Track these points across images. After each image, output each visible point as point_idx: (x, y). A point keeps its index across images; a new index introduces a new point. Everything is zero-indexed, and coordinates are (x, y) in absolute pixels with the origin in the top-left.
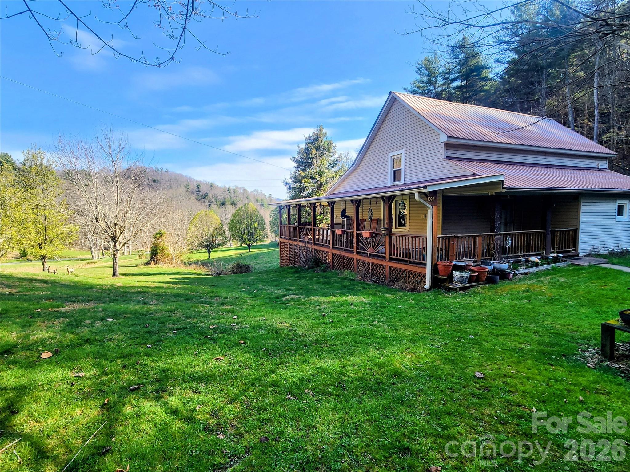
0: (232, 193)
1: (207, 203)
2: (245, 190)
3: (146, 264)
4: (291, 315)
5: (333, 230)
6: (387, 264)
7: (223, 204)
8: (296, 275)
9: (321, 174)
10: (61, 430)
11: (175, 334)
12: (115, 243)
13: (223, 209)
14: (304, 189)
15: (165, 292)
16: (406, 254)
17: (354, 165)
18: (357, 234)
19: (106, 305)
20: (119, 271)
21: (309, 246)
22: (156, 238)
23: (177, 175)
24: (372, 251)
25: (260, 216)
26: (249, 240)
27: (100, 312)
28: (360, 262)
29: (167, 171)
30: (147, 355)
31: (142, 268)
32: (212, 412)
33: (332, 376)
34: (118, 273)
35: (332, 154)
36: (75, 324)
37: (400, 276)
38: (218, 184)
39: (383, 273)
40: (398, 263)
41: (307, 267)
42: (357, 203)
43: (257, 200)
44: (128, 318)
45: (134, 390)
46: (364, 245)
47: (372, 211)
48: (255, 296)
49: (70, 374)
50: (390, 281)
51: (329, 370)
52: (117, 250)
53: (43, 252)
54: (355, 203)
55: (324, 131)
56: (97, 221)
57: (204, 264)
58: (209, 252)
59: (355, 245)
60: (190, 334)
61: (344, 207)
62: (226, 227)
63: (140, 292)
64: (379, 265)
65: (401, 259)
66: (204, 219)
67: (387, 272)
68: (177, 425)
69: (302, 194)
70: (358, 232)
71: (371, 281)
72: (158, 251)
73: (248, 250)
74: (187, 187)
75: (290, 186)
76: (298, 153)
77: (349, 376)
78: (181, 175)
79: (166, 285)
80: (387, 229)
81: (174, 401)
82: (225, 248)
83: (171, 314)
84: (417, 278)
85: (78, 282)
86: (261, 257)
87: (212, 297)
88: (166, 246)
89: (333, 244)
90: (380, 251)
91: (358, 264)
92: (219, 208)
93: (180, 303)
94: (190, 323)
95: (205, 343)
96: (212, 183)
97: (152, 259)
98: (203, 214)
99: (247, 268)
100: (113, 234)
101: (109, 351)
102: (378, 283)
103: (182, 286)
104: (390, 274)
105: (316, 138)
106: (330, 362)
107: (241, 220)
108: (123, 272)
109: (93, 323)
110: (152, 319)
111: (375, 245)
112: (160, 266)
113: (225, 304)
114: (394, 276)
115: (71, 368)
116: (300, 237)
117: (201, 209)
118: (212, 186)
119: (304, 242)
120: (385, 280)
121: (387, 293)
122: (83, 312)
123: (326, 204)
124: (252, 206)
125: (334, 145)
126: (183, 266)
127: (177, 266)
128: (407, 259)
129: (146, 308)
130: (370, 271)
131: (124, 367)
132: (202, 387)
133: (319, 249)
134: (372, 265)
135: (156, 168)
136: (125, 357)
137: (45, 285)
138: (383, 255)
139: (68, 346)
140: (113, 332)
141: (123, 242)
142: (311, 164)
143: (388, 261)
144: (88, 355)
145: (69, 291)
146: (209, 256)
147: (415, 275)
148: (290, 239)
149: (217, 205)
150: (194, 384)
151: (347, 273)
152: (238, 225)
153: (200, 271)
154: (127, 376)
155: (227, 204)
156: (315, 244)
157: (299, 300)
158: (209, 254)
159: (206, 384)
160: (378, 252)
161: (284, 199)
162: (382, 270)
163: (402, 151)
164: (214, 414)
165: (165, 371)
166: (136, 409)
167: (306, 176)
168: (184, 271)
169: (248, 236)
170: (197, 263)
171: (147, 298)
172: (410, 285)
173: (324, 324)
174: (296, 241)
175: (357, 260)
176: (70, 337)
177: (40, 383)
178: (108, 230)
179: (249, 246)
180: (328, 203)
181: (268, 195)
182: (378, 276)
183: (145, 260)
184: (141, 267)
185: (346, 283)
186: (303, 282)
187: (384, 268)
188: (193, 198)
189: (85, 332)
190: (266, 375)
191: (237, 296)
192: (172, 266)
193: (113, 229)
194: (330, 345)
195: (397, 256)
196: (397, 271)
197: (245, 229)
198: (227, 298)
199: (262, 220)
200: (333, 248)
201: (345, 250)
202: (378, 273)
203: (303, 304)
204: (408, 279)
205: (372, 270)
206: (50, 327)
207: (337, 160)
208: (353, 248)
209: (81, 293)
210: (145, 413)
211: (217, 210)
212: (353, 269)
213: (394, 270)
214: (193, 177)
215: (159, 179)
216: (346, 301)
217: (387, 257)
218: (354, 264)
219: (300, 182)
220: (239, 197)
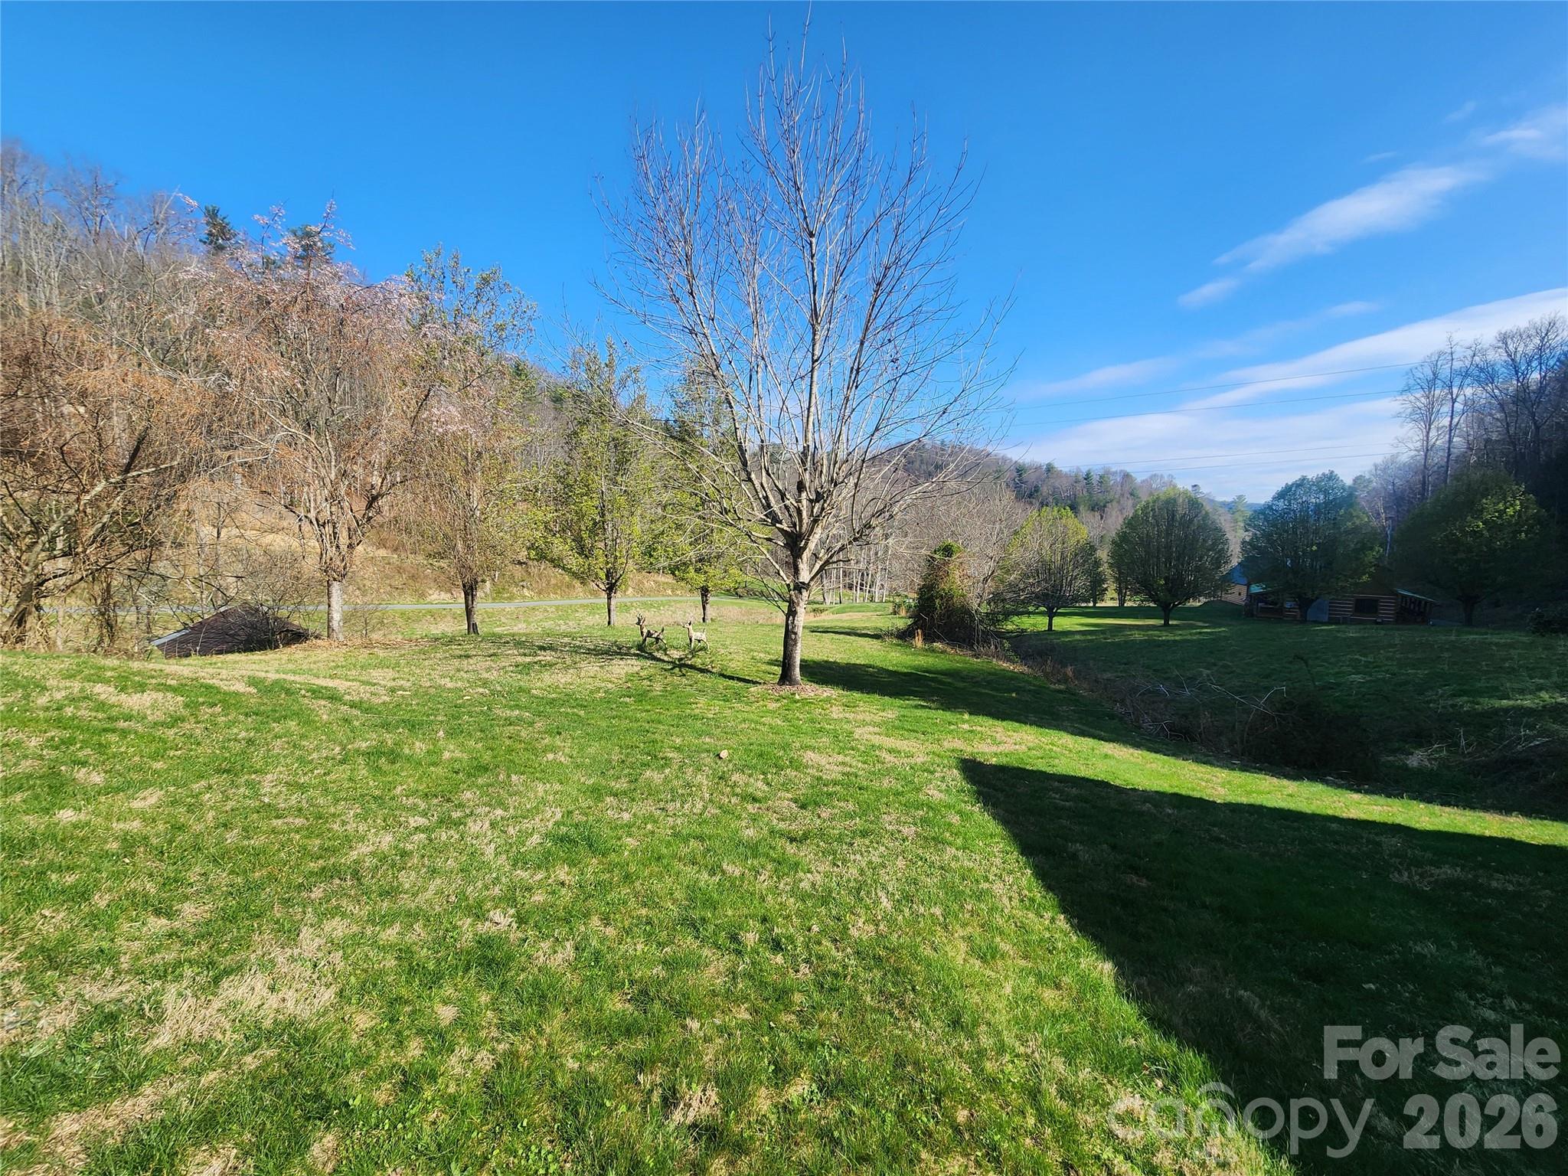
2: (1127, 476)
3: (902, 635)
52: (800, 587)
72: (937, 601)
73: (1161, 621)
96: (1049, 466)
97: (918, 621)
98: (1046, 516)
118: (1048, 471)
146: (1050, 624)
155: (1081, 507)
158: (1050, 620)
179: (1167, 611)
220: (1112, 493)
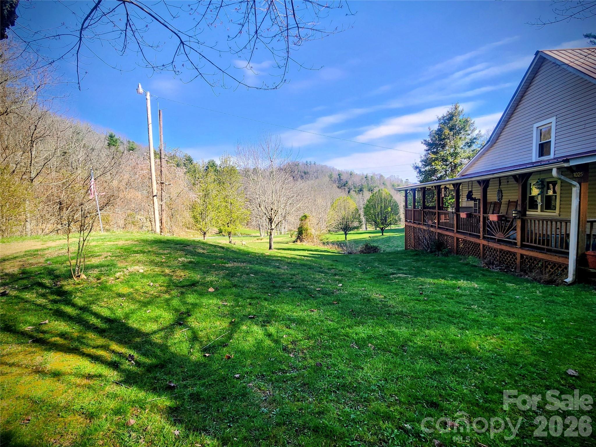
0: (370, 179)
1: (347, 190)
2: (381, 176)
3: (294, 242)
4: (390, 290)
5: (458, 213)
6: (519, 251)
7: (361, 190)
8: (415, 258)
9: (455, 155)
10: (208, 330)
11: (290, 290)
12: (271, 223)
13: (361, 195)
14: (434, 172)
15: (295, 262)
16: (543, 240)
17: (490, 143)
18: (484, 218)
19: (252, 266)
20: (273, 246)
21: (432, 229)
22: (302, 220)
23: (322, 167)
24: (501, 236)
25: (394, 201)
26: (382, 224)
27: (248, 269)
28: (486, 248)
29: (315, 164)
30: (266, 299)
31: (291, 245)
32: (293, 341)
33: (399, 340)
34: (273, 247)
35: (469, 132)
36: (231, 275)
37: (535, 266)
38: (357, 172)
39: (514, 261)
40: (532, 251)
41: (429, 251)
42: (485, 184)
43: (393, 186)
44: (264, 275)
45: (251, 318)
46: (491, 230)
47: (502, 192)
48: (367, 272)
49: (220, 303)
50: (521, 271)
51: (399, 335)
52: (272, 229)
53: (229, 229)
54: (482, 184)
55: (460, 109)
56: (260, 207)
57: (340, 244)
58: (346, 234)
59: (481, 229)
60: (299, 292)
61: (470, 190)
62: (362, 212)
63: (279, 260)
64: (509, 252)
65: (537, 247)
66: (342, 205)
67: (518, 261)
68: (268, 342)
69: (433, 177)
70: (485, 215)
71: (497, 269)
72: (303, 231)
73: (381, 234)
74: (331, 177)
75: (420, 170)
76: (430, 135)
77: (415, 343)
78: (326, 166)
79: (299, 257)
80: (519, 211)
81: (272, 329)
82: (361, 231)
83: (293, 277)
84: (557, 269)
85: (241, 250)
86: (393, 240)
87: (329, 269)
88: (309, 228)
89: (457, 228)
90: (512, 237)
91: (485, 250)
92: (357, 194)
93: (302, 270)
94: (304, 285)
95: (307, 299)
96: (351, 172)
97: (298, 238)
98: (341, 200)
99: (375, 250)
100: (270, 216)
101: (245, 293)
102: (506, 272)
103: (310, 259)
104: (521, 263)
105: (451, 117)
106: (404, 329)
107: (375, 205)
108: (277, 247)
109: (241, 276)
110: (279, 278)
111: (504, 229)
112: (304, 243)
113: (338, 275)
114: (527, 265)
115: (222, 300)
116: (424, 221)
117: (342, 195)
118: (351, 174)
119: (428, 225)
120: (515, 269)
121: (510, 282)
122: (238, 268)
123: (452, 187)
124: (386, 191)
125: (472, 122)
126: (321, 245)
127: (317, 244)
128: (545, 247)
129: (278, 270)
130: (498, 258)
131: (250, 304)
132: (293, 326)
133: (442, 233)
134: (500, 252)
135: (307, 162)
136: (252, 298)
137: (222, 250)
138: (514, 241)
139: (224, 287)
140: (251, 283)
141: (277, 222)
142: (444, 146)
143: (520, 248)
144: (232, 294)
145: (234, 255)
146: (346, 238)
147: (555, 266)
148: (414, 223)
149: (355, 191)
150: (288, 322)
151: (471, 259)
152: (372, 209)
153: (334, 250)
154: (249, 309)
155: (364, 190)
156: (439, 228)
157: (405, 278)
158: (346, 236)
159: (297, 324)
160: (508, 238)
161: (414, 182)
162: (513, 258)
163: (553, 120)
164: (293, 342)
165: (274, 311)
166: (248, 328)
167: (437, 159)
168: (322, 249)
169: (382, 219)
170: (333, 243)
171: (282, 264)
172: (546, 277)
173: (418, 300)
174: (421, 224)
175: (484, 246)
176: (226, 281)
177: (204, 304)
178: (267, 213)
179: (382, 230)
180: (453, 185)
181: (404, 180)
182: (507, 264)
183: (294, 238)
184: (290, 243)
185: (466, 268)
186: (419, 264)
187: (515, 256)
188: (335, 186)
189: (235, 280)
190: (343, 328)
191: (351, 270)
192: (313, 244)
193: (270, 213)
194: (412, 317)
195: (531, 242)
196: (532, 260)
197: (379, 213)
198: (341, 271)
199: (396, 205)
200: (457, 232)
201: (470, 234)
202: (507, 261)
203: (408, 282)
204: (545, 270)
205: (500, 257)
206: (218, 275)
207: (475, 139)
208: (479, 233)
209: (241, 256)
210: (252, 332)
211: (356, 196)
212: (478, 256)
213: (527, 258)
214: (335, 167)
215: (308, 171)
216: (455, 284)
217: (519, 243)
218: (480, 249)
219: (430, 164)
220: (376, 184)
